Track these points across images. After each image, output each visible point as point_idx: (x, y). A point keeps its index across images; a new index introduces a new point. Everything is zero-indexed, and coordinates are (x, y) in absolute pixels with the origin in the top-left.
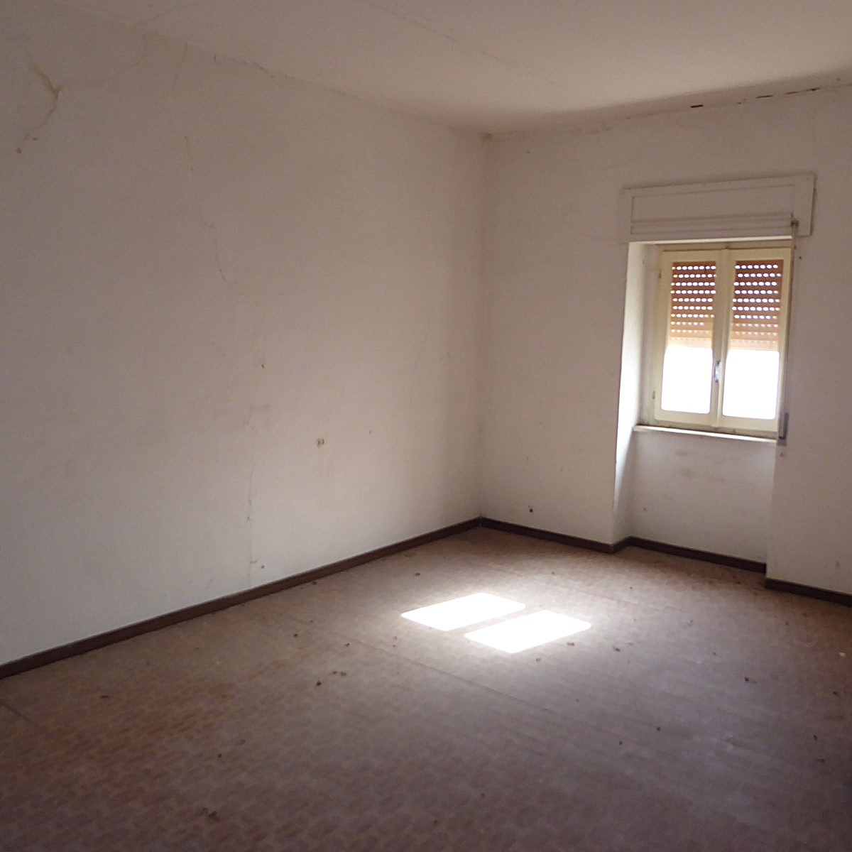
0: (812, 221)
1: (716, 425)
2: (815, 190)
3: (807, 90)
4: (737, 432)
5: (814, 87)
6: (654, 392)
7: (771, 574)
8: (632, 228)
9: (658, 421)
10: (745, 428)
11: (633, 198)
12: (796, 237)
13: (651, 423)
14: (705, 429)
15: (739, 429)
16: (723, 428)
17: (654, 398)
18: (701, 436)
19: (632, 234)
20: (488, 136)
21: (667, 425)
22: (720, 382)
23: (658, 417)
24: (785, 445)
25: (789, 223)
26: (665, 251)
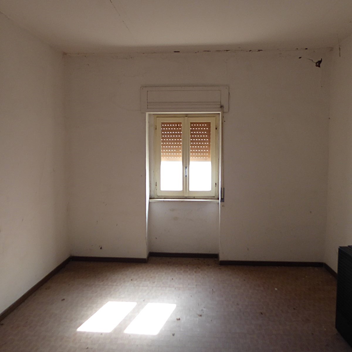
0: (229, 106)
1: (186, 195)
2: (229, 93)
3: (224, 51)
4: (195, 198)
5: (227, 50)
6: (156, 183)
7: (222, 258)
8: (147, 105)
9: (159, 196)
10: (199, 195)
11: (147, 91)
12: (223, 112)
13: (155, 197)
14: (181, 198)
15: (196, 197)
16: (189, 197)
17: (156, 185)
18: (182, 201)
19: (148, 108)
20: (65, 54)
21: (164, 197)
22: (187, 176)
23: (159, 194)
24: (223, 201)
25: (219, 106)
26: (157, 117)
